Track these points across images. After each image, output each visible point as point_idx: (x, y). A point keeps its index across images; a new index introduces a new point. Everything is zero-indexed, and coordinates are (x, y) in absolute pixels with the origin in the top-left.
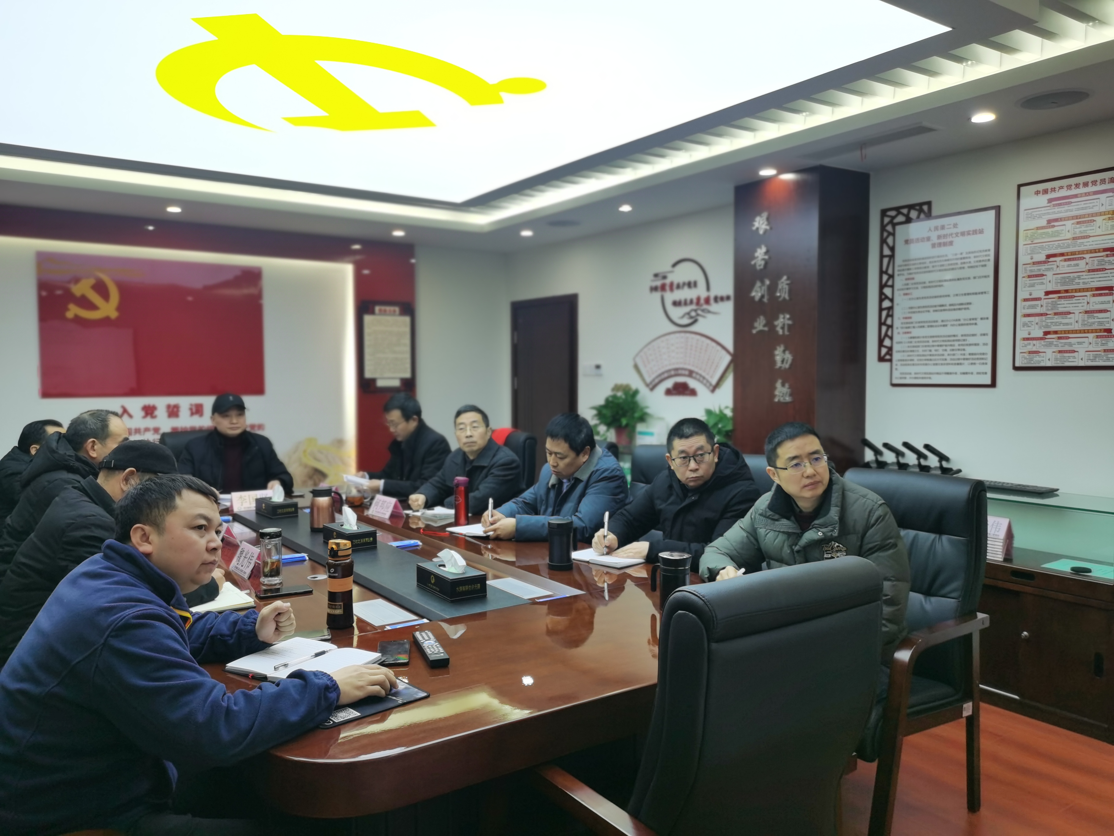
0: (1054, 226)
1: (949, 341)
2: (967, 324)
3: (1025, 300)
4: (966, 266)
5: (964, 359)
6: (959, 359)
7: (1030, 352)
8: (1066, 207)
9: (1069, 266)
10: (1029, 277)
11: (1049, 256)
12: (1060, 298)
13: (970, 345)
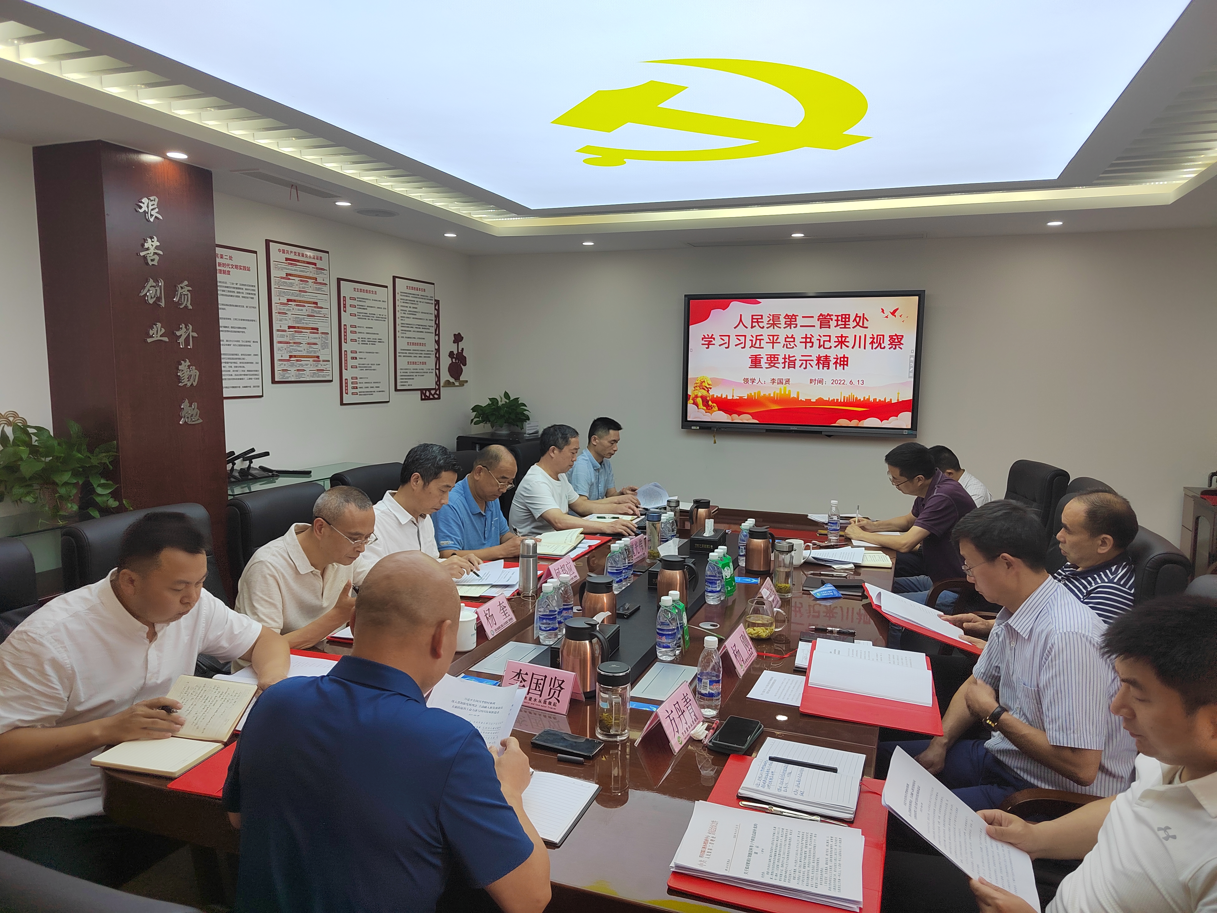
0: (289, 279)
1: (233, 359)
2: (245, 345)
3: (278, 330)
4: (241, 295)
5: (244, 375)
6: (241, 375)
7: (283, 370)
8: (294, 268)
9: (299, 310)
10: (279, 313)
11: (289, 300)
12: (295, 331)
13: (248, 363)
